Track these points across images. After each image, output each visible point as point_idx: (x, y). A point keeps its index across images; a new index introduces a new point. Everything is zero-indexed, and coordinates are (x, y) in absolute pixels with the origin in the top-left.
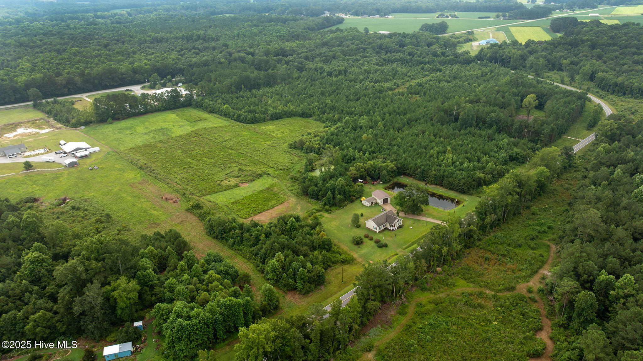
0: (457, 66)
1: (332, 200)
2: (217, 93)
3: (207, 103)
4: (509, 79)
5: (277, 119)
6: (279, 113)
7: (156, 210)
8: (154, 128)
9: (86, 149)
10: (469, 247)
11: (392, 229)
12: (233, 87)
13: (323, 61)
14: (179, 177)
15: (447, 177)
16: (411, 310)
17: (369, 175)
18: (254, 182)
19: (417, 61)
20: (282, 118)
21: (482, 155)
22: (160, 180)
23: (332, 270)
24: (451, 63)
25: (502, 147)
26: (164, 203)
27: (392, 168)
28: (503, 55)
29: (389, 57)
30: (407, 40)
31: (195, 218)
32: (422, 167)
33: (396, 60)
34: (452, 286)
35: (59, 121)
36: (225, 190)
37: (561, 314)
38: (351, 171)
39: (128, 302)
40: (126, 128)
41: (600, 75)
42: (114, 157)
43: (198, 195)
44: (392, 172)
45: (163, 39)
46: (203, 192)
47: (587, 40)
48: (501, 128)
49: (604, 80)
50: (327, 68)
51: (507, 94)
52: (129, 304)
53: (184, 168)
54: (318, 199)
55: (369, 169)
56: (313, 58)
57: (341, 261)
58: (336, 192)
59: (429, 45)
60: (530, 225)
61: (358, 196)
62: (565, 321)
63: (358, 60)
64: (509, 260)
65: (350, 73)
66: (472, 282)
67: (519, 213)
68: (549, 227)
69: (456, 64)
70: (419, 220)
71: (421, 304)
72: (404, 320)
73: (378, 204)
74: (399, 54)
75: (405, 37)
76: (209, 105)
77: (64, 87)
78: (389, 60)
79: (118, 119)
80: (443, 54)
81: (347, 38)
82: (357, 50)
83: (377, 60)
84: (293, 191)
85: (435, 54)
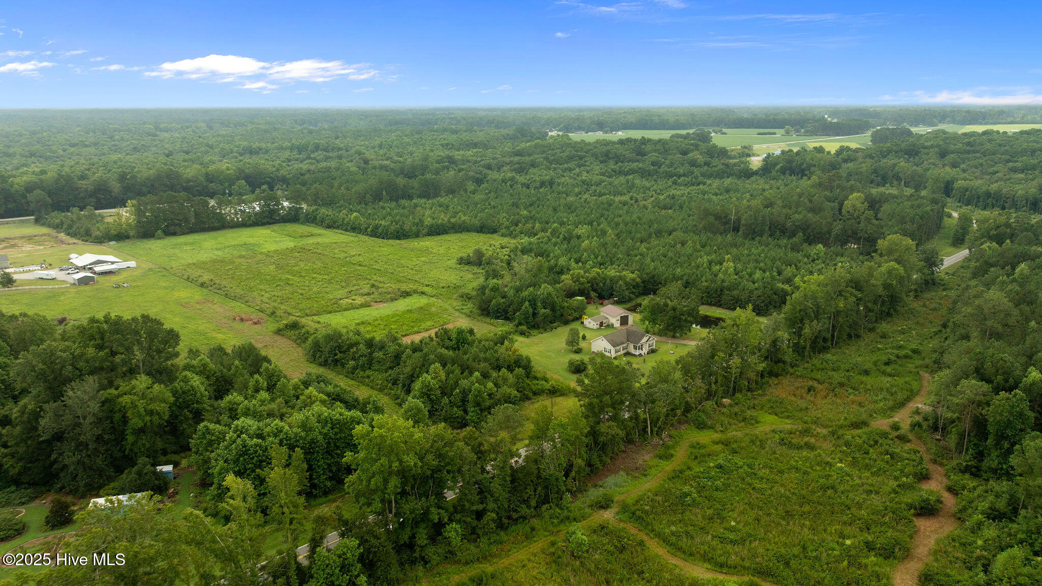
0: (729, 179)
1: (531, 319)
2: (342, 202)
3: (324, 213)
4: (817, 180)
5: (439, 234)
6: (443, 225)
7: (221, 333)
8: (233, 243)
9: (113, 263)
10: (777, 376)
11: (637, 354)
12: (368, 196)
13: (515, 170)
14: (267, 295)
15: (729, 289)
16: (681, 454)
17: (595, 290)
18: (396, 302)
19: (667, 173)
20: (447, 233)
21: (784, 267)
22: (234, 299)
23: (534, 403)
24: (720, 175)
25: (816, 258)
26: (237, 325)
27: (633, 280)
28: (802, 164)
29: (620, 167)
30: (649, 148)
31: (289, 342)
32: (685, 278)
33: (632, 172)
34: (753, 422)
35: (73, 235)
36: (346, 310)
37: (961, 452)
38: (563, 281)
39: (148, 418)
40: (186, 244)
41: (960, 183)
42: (160, 274)
43: (299, 314)
44: (634, 287)
45: (261, 149)
46: (307, 311)
47: (932, 146)
48: (812, 238)
49: (967, 190)
50: (521, 179)
51: (815, 198)
52: (149, 424)
53: (277, 286)
54: (507, 319)
55: (595, 279)
56: (499, 168)
57: (549, 390)
58: (539, 304)
59: (685, 153)
60: (879, 349)
61: (576, 315)
62: (970, 460)
63: (570, 170)
64: (850, 391)
65: (559, 186)
66: (788, 417)
67: (858, 336)
68: (915, 351)
69: (728, 177)
70: (685, 345)
71: (698, 444)
72: (668, 467)
73: (613, 325)
74: (637, 164)
75: (644, 144)
76: (327, 216)
77: (90, 196)
78: (620, 172)
79: (174, 234)
80: (707, 164)
81: (552, 147)
82: (570, 158)
83: (601, 169)
84: (464, 311)
85: (693, 164)
